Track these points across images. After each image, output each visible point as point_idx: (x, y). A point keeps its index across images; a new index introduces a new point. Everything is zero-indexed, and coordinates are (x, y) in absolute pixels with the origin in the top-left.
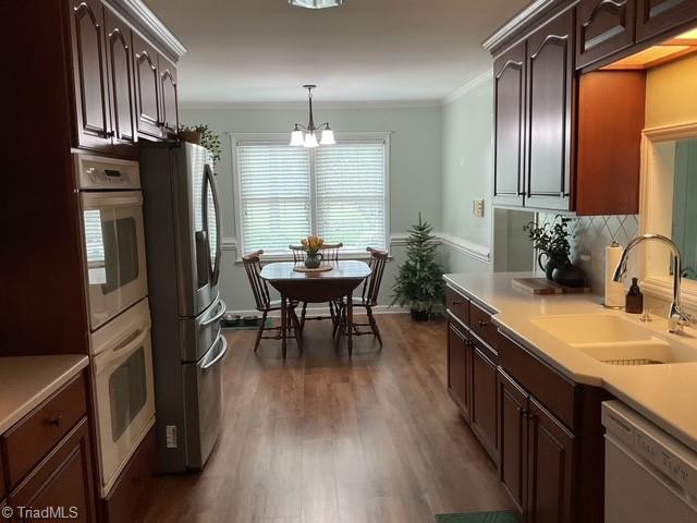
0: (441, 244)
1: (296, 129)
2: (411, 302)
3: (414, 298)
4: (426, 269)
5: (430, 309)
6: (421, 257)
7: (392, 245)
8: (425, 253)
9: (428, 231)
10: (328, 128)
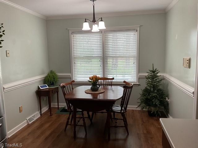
0: (164, 79)
1: (86, 22)
2: (148, 107)
3: (149, 105)
4: (156, 91)
5: (157, 112)
6: (154, 86)
7: (140, 78)
8: (155, 83)
9: (157, 73)
10: (102, 20)
